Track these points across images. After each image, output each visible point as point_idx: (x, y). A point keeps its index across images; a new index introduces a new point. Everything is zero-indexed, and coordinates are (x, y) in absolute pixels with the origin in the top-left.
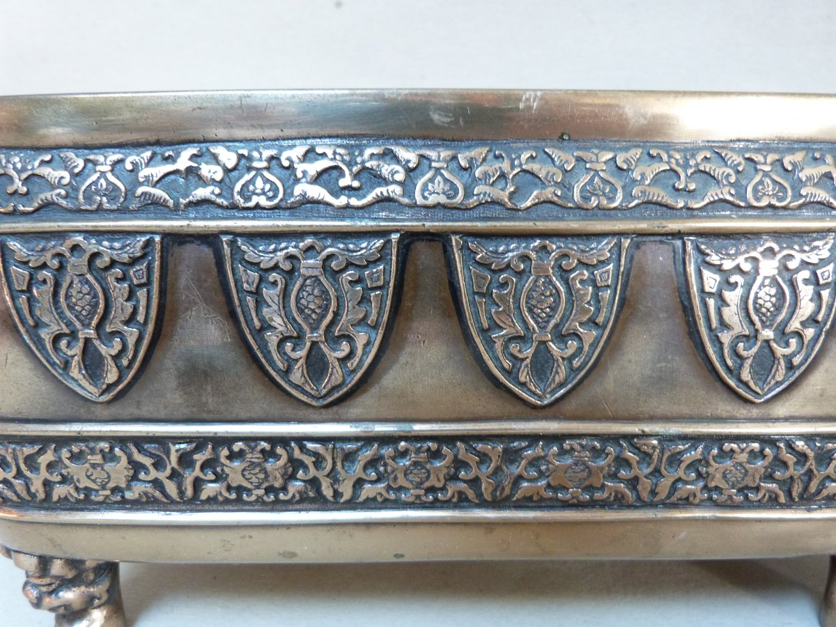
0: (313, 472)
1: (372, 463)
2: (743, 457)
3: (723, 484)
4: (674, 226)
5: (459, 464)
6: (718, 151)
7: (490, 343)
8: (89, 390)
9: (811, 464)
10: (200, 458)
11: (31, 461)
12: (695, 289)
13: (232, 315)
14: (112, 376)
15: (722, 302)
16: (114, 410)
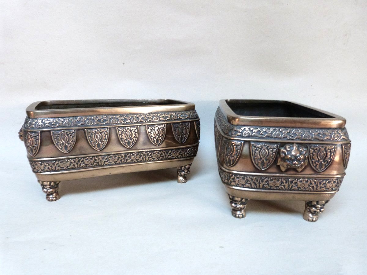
0: (98, 161)
1: (106, 159)
2: (157, 153)
3: (155, 158)
4: (144, 124)
5: (119, 158)
6: (149, 114)
7: (122, 141)
8: (65, 152)
9: (166, 154)
10: (81, 160)
11: (53, 164)
12: (147, 132)
13: (87, 139)
14: (69, 149)
15: (151, 133)
16: (69, 154)
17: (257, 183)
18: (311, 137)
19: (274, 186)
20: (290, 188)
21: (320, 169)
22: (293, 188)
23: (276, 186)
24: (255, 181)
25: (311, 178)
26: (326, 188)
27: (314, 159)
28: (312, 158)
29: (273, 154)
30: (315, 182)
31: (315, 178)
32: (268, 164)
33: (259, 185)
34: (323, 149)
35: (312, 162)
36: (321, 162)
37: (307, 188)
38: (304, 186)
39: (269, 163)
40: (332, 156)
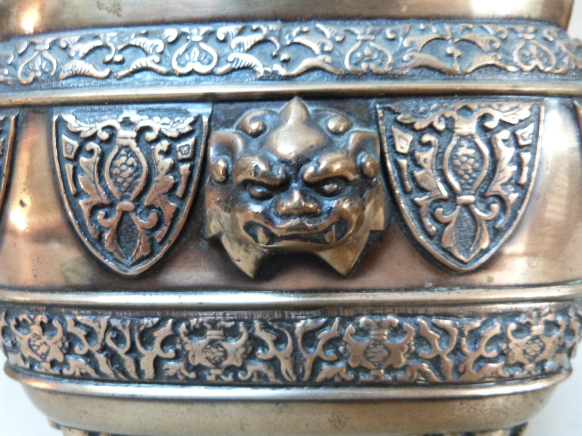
17: (121, 350)
18: (390, 59)
19: (217, 365)
20: (307, 373)
21: (467, 251)
22: (326, 370)
23: (226, 363)
24: (111, 344)
25: (421, 310)
26: (507, 365)
27: (423, 190)
28: (409, 185)
29: (173, 168)
30: (445, 332)
31: (442, 310)
32: (159, 234)
33: (137, 363)
34: (467, 126)
35: (416, 206)
36: (467, 206)
37: (404, 368)
38: (385, 359)
39: (165, 228)
40: (526, 170)
